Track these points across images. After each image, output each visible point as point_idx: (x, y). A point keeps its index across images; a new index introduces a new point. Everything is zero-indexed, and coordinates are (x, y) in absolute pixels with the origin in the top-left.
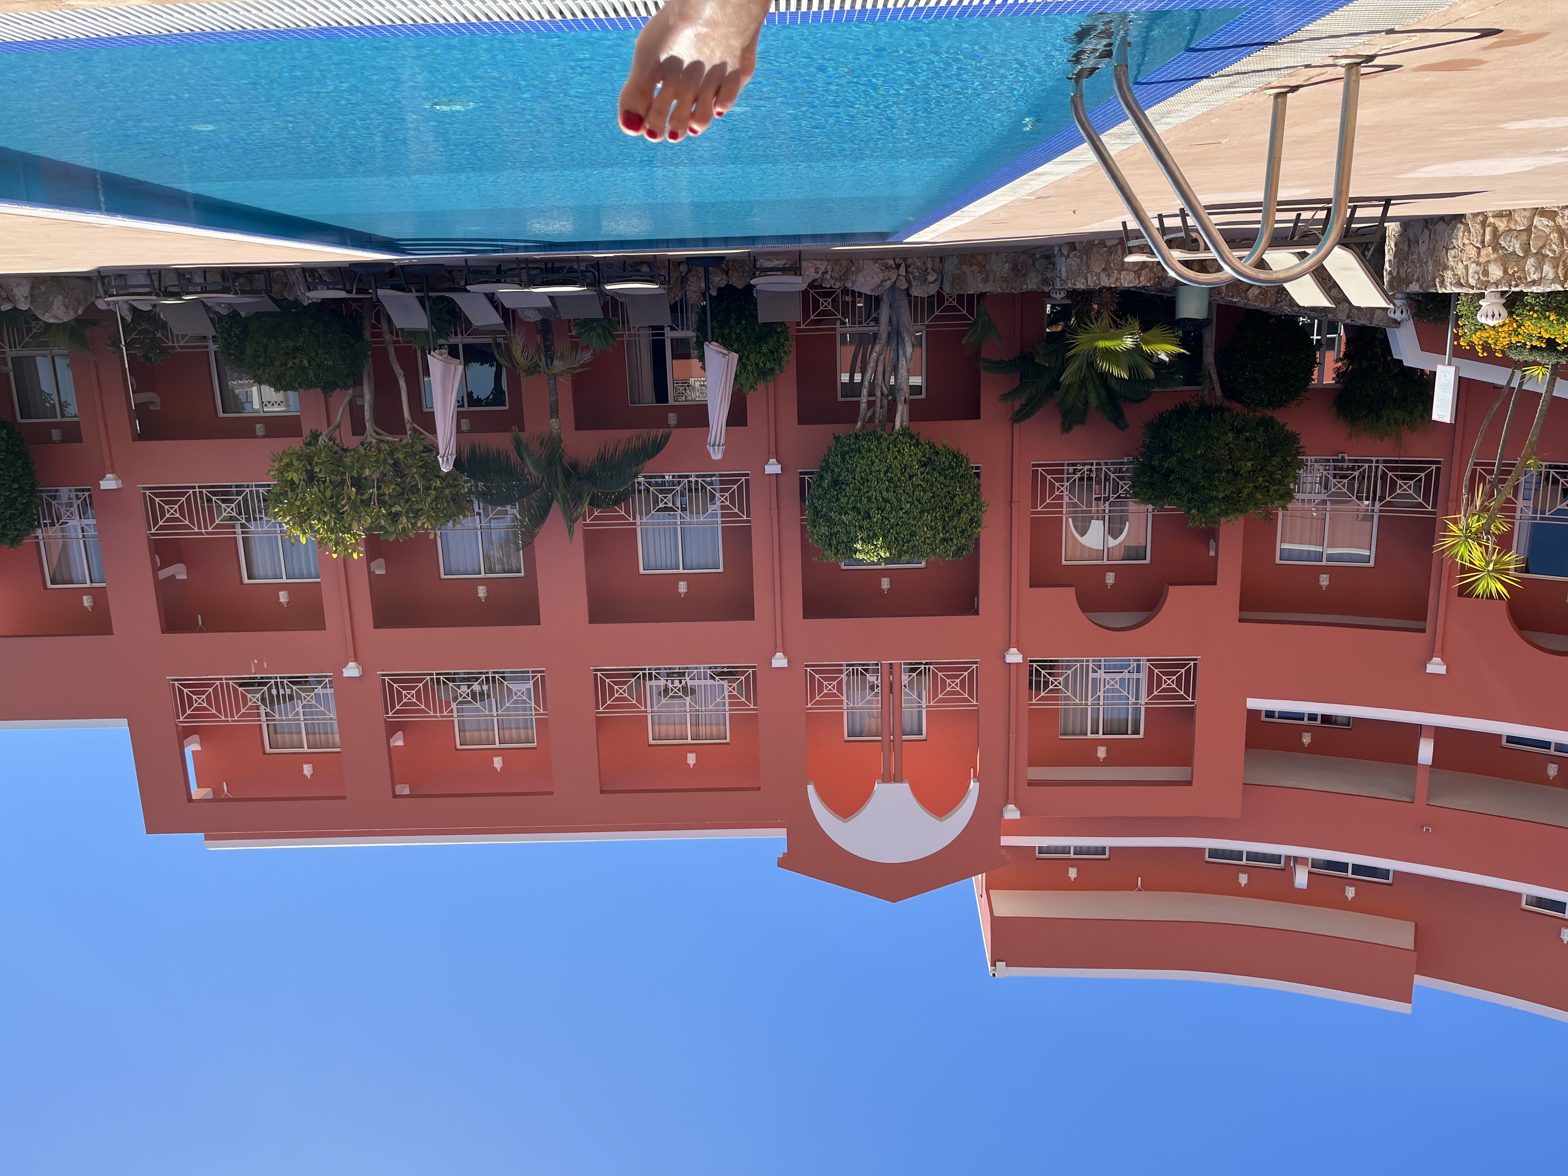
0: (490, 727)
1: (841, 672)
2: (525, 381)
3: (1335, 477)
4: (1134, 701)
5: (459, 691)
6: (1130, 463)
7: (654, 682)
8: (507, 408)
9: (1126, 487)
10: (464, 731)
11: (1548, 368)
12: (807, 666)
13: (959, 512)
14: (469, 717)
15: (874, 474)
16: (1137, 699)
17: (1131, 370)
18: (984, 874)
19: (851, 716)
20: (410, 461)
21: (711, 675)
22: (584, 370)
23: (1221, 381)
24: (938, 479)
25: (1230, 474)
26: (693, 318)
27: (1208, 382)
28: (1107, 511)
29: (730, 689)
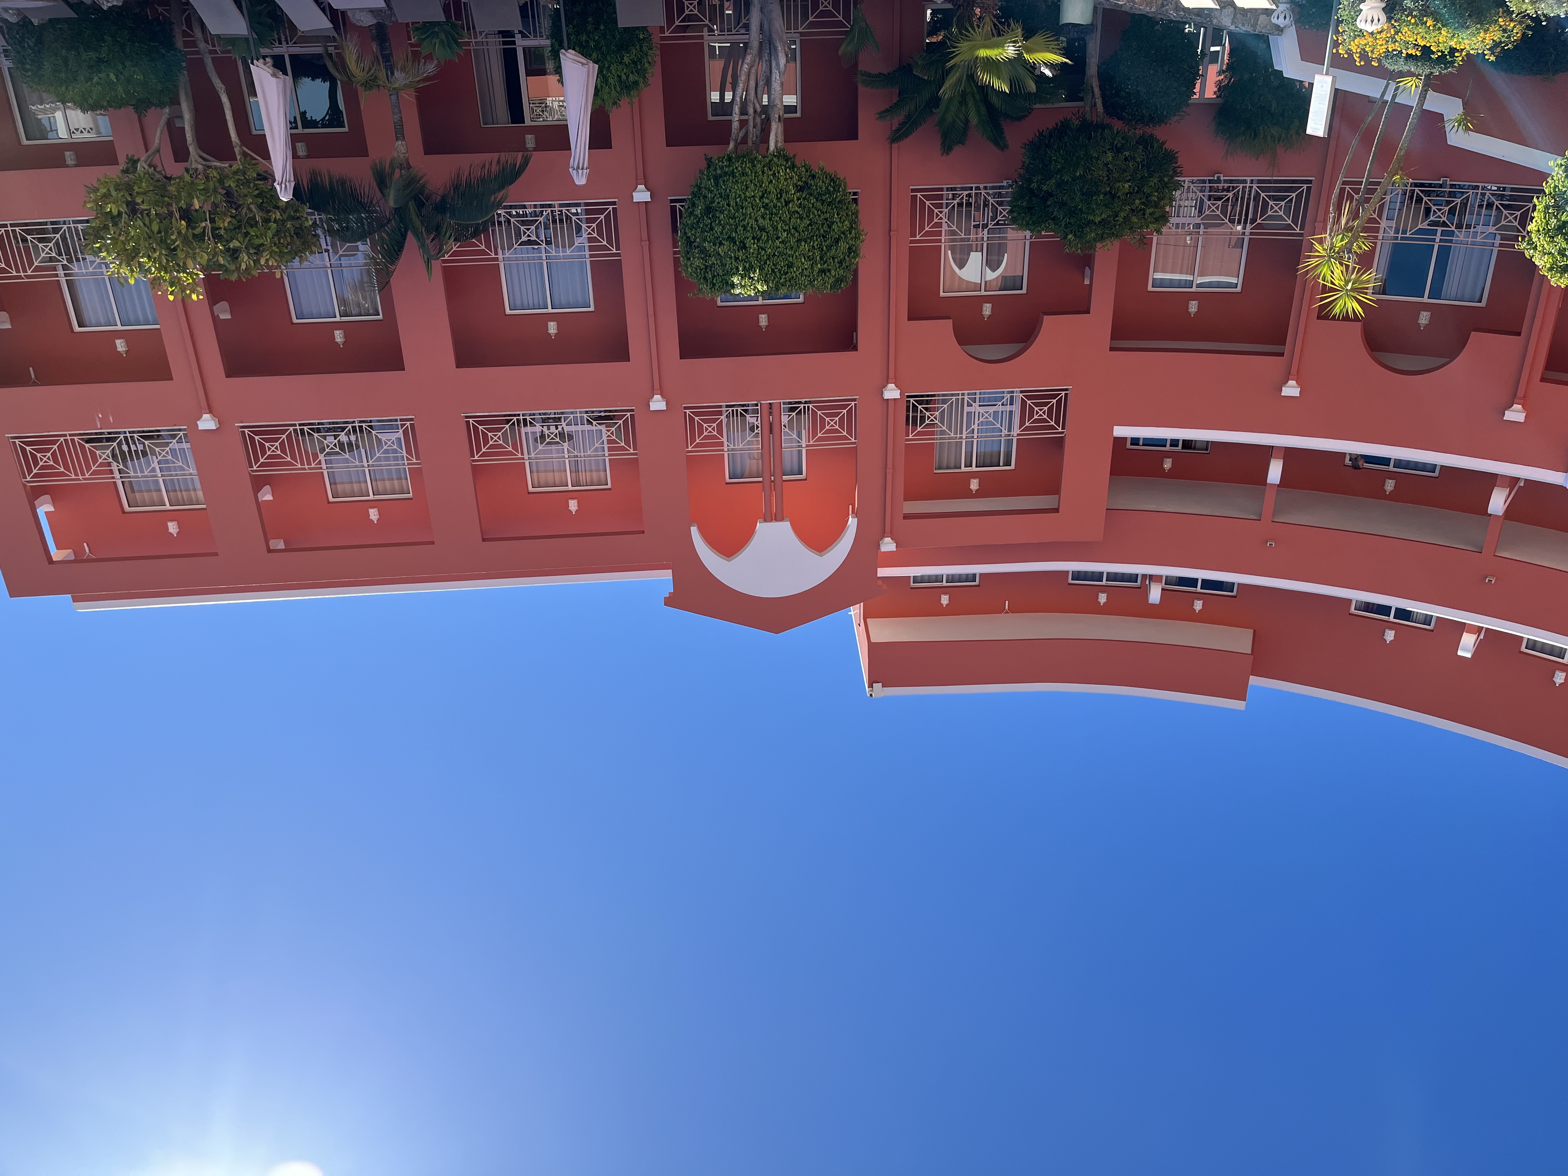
0: (362, 479)
1: (720, 413)
2: (364, 97)
3: (1209, 200)
4: (1007, 433)
5: (325, 442)
6: (1011, 186)
7: (529, 429)
8: (346, 129)
9: (1004, 213)
10: (335, 484)
11: (1421, 79)
12: (686, 408)
13: (837, 241)
14: (339, 468)
15: (749, 200)
16: (1009, 430)
17: (1013, 83)
18: (862, 604)
19: (732, 458)
20: (244, 191)
21: (588, 420)
22: (428, 83)
23: (1103, 96)
24: (815, 204)
25: (1108, 197)
26: (546, 23)
27: (1090, 97)
28: (985, 239)
29: (609, 433)
